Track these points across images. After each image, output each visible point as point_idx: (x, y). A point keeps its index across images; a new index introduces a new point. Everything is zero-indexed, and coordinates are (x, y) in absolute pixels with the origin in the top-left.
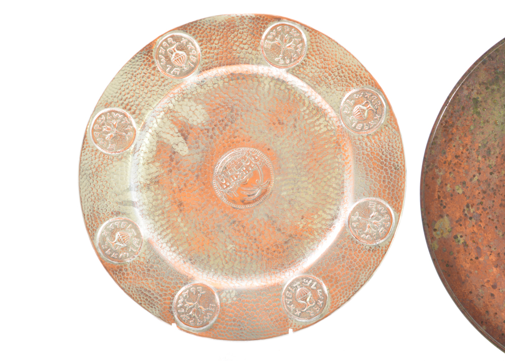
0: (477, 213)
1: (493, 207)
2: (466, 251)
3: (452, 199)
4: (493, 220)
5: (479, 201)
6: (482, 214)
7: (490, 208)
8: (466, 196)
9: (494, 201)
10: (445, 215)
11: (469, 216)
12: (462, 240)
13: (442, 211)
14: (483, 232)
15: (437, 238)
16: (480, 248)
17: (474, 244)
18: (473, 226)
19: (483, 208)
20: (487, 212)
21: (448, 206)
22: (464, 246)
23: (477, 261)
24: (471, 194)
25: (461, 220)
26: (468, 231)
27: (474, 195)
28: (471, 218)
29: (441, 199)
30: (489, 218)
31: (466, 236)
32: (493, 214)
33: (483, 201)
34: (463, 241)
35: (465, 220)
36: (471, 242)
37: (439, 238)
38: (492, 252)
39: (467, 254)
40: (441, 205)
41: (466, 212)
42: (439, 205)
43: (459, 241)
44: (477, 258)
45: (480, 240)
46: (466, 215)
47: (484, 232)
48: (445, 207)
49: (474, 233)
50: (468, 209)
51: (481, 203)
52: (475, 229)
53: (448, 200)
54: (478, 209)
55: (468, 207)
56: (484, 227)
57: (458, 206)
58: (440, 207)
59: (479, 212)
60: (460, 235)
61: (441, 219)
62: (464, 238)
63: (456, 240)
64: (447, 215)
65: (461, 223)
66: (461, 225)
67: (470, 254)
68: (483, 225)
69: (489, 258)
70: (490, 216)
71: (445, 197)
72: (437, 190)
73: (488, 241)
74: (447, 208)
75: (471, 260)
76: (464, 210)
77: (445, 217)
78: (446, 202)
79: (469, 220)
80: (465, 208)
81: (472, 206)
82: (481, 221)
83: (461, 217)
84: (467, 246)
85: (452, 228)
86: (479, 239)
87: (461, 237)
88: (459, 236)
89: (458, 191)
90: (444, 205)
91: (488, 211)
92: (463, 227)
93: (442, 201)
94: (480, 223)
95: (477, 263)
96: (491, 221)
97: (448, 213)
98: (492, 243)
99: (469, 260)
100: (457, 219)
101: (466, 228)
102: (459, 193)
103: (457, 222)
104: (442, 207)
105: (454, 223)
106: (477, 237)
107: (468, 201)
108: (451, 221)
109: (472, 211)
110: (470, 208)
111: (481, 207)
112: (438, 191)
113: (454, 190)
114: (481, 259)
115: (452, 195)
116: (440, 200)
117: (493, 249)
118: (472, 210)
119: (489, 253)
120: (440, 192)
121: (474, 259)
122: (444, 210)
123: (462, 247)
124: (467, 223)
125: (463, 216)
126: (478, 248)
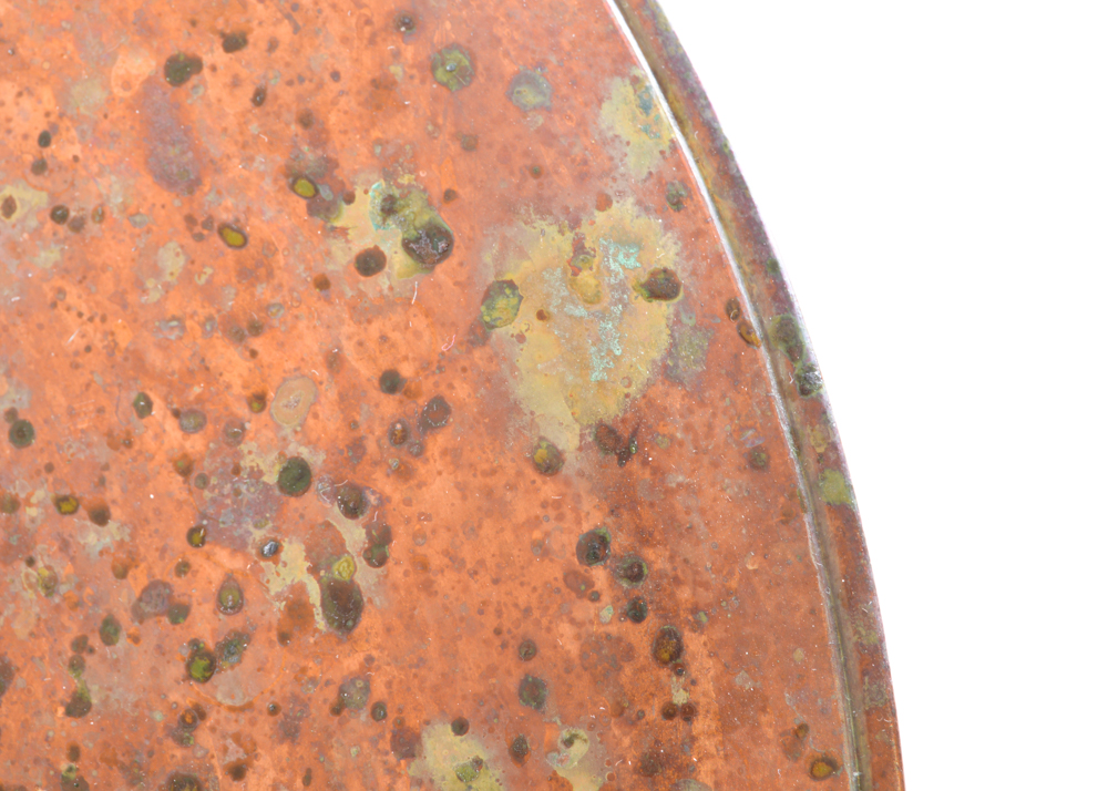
0: (238, 546)
1: (81, 645)
2: (306, 120)
3: (528, 650)
4: (64, 504)
5: (226, 688)
6: (179, 542)
7: (109, 630)
8: (378, 712)
9: (78, 706)
10: (573, 462)
11: (318, 504)
12: (361, 223)
13: (621, 501)
14: (155, 358)
15: (625, 209)
16: (167, 180)
17: (226, 209)
18: (259, 401)
19: (179, 612)
20: (138, 581)
21: (553, 572)
22: (330, 164)
23: (179, 41)
24: (323, 749)
25: (399, 438)
26: (311, 342)
27: (289, 733)
28: (297, 477)
29: (640, 636)
30: (101, 517)
31: (323, 283)
32: (64, 569)
33: (183, 696)
34: (347, 216)
35: (357, 446)
36: (257, 228)
37: (604, 203)
38: (40, 167)
39: (287, 95)
40: (635, 574)
41: (354, 534)
42: (656, 558)
43: (389, 208)
44: (181, 69)
45: (172, 261)
46: (353, 510)
47: (137, 359)
48: (594, 548)
49: (244, 330)
50: (340, 570)
51: (205, 663)
52: (233, 365)
53: (567, 640)
54: (231, 597)
55: (344, 604)
56: (144, 407)
57: (444, 582)
58: (644, 537)
59: (217, 564)
60: (382, 281)
61: (610, 409)
62: (341, 257)
63: (417, 212)
64: (550, 465)
65: (389, 406)
66: (391, 383)
67: (259, 98)
68: (164, 434)
69: (62, 95)
70: (96, 539)
71: (605, 658)
72: (701, 725)
73: (85, 274)
74: (566, 542)
75: (234, 43)
76: (377, 552)
77: (568, 440)
78: (583, 609)
79: (316, 460)
80: (365, 578)
81: (297, 609)
82: (185, 468)
83: (403, 473)
84: (293, 177)
85: (479, 333)
86: (188, 276)
87: (370, 263)
88: (398, 260)
89: (468, 748)
90: (599, 575)
91: (122, 597)
92: (365, 371)
93: (636, 613)
94: (195, 444)
95: (172, 22)
96: (84, 490)
97: (549, 489)
98: (48, 256)
99: (258, 36)
100: (437, 443)
101: (334, 361)
102: (460, 727)
103: (438, 412)
104: (620, 542)
105: (461, 392)
106: (210, 293)
107: (352, 663)
108: (502, 412)
109: (294, 552)
110: (314, 593)
111: (206, 625)
112: (688, 712)
113: (518, 752)
114: (140, 64)
115: (532, 692)
116: (652, 622)
117: (32, 198)
118: (294, 570)
119: (63, 150)
120: (669, 712)
121: (214, 55)
122: (594, 518)
123: (353, 156)
124: (329, 422)
125: (382, 484)
126: (183, 179)
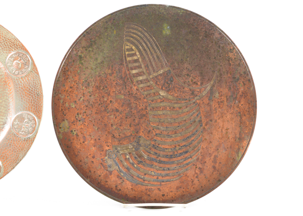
0: (83, 118)
1: (91, 114)
2: (77, 139)
3: (69, 111)
4: (92, 121)
5: (84, 111)
6: (86, 118)
7: (90, 115)
8: (77, 109)
9: (92, 111)
10: (66, 119)
11: (79, 119)
12: (75, 133)
13: (64, 117)
14: (86, 128)
15: (62, 132)
16: (85, 137)
17: (82, 135)
18: (81, 125)
19: (86, 115)
20: (88, 117)
21: (67, 114)
22: (76, 136)
23: (84, 144)
24: (80, 107)
25: (74, 122)
26: (78, 127)
27: (81, 108)
30: (90, 120)
31: (77, 130)
32: (92, 118)
33: (86, 111)
34: (76, 133)
35: (76, 122)
36: (80, 134)
37: (63, 132)
38: (92, 138)
39: (78, 140)
40: (63, 114)
41: (77, 117)
42: (62, 114)
43: (73, 133)
44: (84, 142)
45: (85, 132)
46: (77, 119)
47: (87, 128)
48: (65, 115)
49: (82, 128)
50: (78, 116)
51: (85, 112)
52: (82, 127)
53: (67, 111)
54: (83, 115)
55: (78, 114)
56: (87, 125)
57: (73, 114)
58: (63, 115)
59: (84, 117)
60: (74, 130)
61: (64, 122)
62: (76, 131)
63: (72, 133)
64: (67, 120)
65: (74, 124)
66: (74, 125)
67: (80, 140)
68: (86, 124)
69: (90, 142)
70: (90, 119)
71: (65, 110)
72: (61, 106)
73: (90, 133)
74: (66, 116)
75: (81, 143)
76: (76, 116)
77: (66, 121)
78: (66, 112)
79: (79, 121)
80: (77, 115)
81: (80, 114)
82: (85, 122)
83: (74, 120)
84: (78, 136)
85: (70, 126)
86: (84, 132)
87: (75, 131)
88: (73, 131)
89: (72, 106)
90: (65, 114)
91: (89, 116)
92: (76, 125)
93: (63, 112)
94: (85, 123)
95: (84, 145)
96: (91, 122)
97: (67, 118)
98: (91, 134)
99: (79, 143)
100: (72, 121)
101: (77, 126)
102: (73, 107)
103: (72, 123)
104: (64, 115)
105: (71, 124)
106: (83, 131)
107: (78, 111)
108: (69, 122)
109: (80, 117)
110: (79, 115)
111: (85, 114)
112: (61, 107)
113: (70, 106)
114: (86, 143)
115: (69, 109)
116: (63, 111)
117: (92, 137)
118: (80, 116)
119: (90, 139)
120: (62, 107)
121: (82, 143)
122: (65, 117)
123: (75, 136)
124: (78, 123)
125: (75, 120)
126: (84, 137)
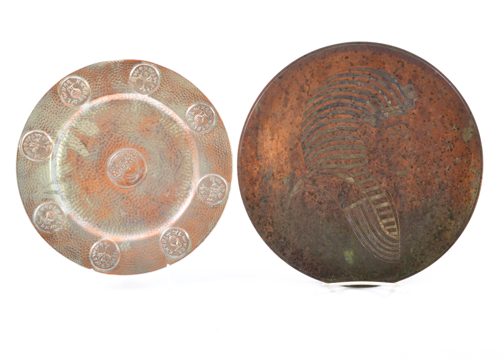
0: (445, 146)
1: (435, 151)
2: (451, 121)
3: (462, 153)
4: (434, 142)
5: (444, 154)
6: (441, 145)
7: (437, 150)
8: (453, 156)
9: (434, 155)
11: (450, 144)
12: (454, 127)
14: (440, 134)
16: (442, 123)
17: (446, 126)
18: (447, 137)
19: (441, 149)
21: (464, 149)
24: (450, 158)
25: (455, 140)
26: (450, 134)
27: (448, 157)
28: (449, 142)
29: (469, 153)
30: (436, 143)
31: (451, 131)
32: (434, 146)
33: (441, 154)
35: (453, 141)
36: (448, 127)
37: (469, 127)
39: (450, 119)
40: (469, 149)
41: (452, 146)
43: (456, 126)
44: (443, 117)
45: (442, 128)
46: (452, 144)
48: (467, 148)
49: (446, 133)
50: (451, 148)
51: (442, 153)
52: (445, 135)
53: (465, 153)
54: (444, 149)
55: (451, 150)
56: (440, 137)
57: (458, 149)
61: (468, 139)
62: (453, 129)
63: (457, 127)
64: (465, 143)
66: (455, 137)
67: (448, 119)
68: (441, 139)
69: (435, 117)
70: (436, 145)
71: (467, 154)
73: (436, 129)
74: (465, 147)
76: (454, 147)
77: (466, 141)
78: (466, 151)
80: (453, 148)
81: (449, 150)
82: (442, 141)
83: (456, 142)
84: (450, 124)
85: (461, 134)
87: (455, 130)
89: (458, 159)
91: (437, 148)
92: (454, 136)
94: (443, 139)
95: (443, 114)
98: (434, 127)
99: (448, 115)
100: (458, 141)
101: (452, 135)
102: (458, 157)
103: (458, 139)
105: (460, 138)
106: (444, 130)
107: (452, 153)
108: (462, 139)
109: (449, 147)
111: (443, 150)
113: (461, 159)
114: (441, 116)
115: (463, 156)
117: (433, 124)
118: (448, 147)
119: (435, 121)
121: (445, 116)
122: (467, 146)
123: (454, 123)
124: (451, 139)
125: (454, 143)
126: (443, 123)
